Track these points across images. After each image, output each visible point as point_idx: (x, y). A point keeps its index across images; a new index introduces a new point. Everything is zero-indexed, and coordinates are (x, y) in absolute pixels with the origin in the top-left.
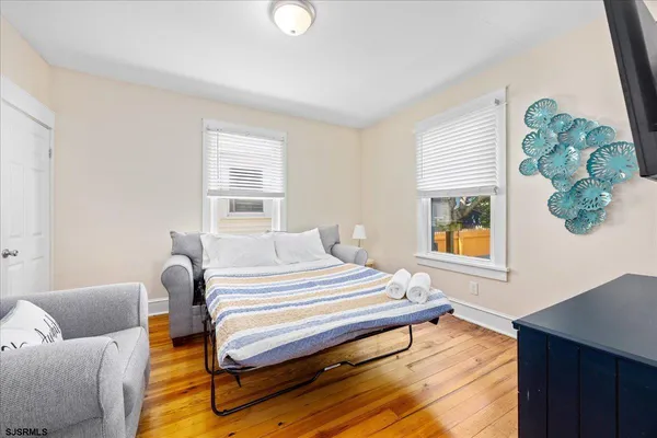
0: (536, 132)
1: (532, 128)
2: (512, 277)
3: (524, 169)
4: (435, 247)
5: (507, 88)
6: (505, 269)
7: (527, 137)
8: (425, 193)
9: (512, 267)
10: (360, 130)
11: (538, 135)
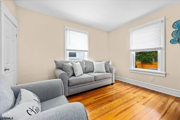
0: (177, 30)
1: (176, 29)
2: (167, 76)
3: (172, 42)
4: (136, 67)
5: (165, 17)
6: (165, 73)
7: (174, 32)
8: (133, 51)
9: (167, 72)
10: (108, 32)
11: (178, 31)
